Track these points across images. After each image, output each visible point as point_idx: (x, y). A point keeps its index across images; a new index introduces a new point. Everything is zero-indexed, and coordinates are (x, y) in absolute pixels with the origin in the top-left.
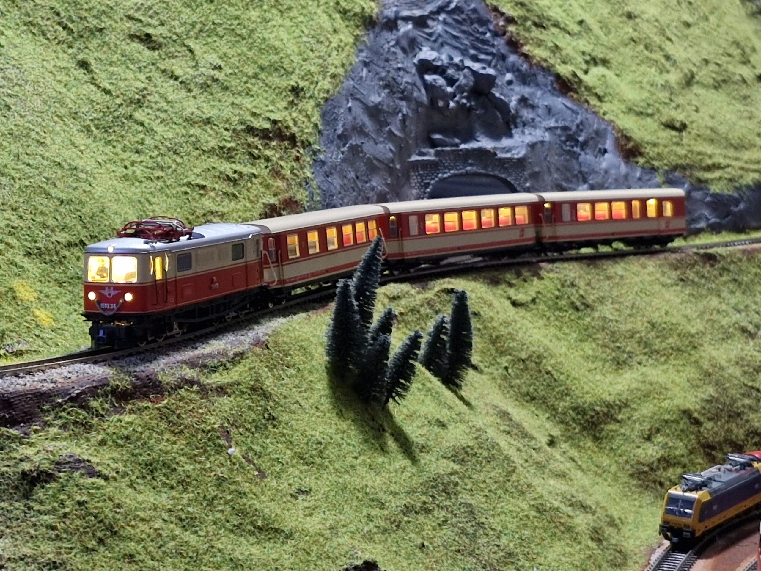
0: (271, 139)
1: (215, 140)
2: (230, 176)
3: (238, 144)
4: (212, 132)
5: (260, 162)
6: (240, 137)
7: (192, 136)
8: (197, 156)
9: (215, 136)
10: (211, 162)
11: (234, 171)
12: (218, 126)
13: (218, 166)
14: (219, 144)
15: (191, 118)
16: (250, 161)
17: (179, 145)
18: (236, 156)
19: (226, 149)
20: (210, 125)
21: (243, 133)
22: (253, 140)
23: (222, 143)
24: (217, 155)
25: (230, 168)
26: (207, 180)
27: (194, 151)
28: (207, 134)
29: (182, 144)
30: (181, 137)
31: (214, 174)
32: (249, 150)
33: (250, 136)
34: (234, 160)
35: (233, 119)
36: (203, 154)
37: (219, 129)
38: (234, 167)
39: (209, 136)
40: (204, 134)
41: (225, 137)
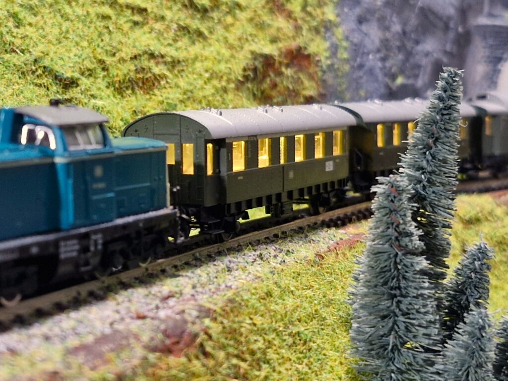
2: (195, 1)
26: (150, 1)
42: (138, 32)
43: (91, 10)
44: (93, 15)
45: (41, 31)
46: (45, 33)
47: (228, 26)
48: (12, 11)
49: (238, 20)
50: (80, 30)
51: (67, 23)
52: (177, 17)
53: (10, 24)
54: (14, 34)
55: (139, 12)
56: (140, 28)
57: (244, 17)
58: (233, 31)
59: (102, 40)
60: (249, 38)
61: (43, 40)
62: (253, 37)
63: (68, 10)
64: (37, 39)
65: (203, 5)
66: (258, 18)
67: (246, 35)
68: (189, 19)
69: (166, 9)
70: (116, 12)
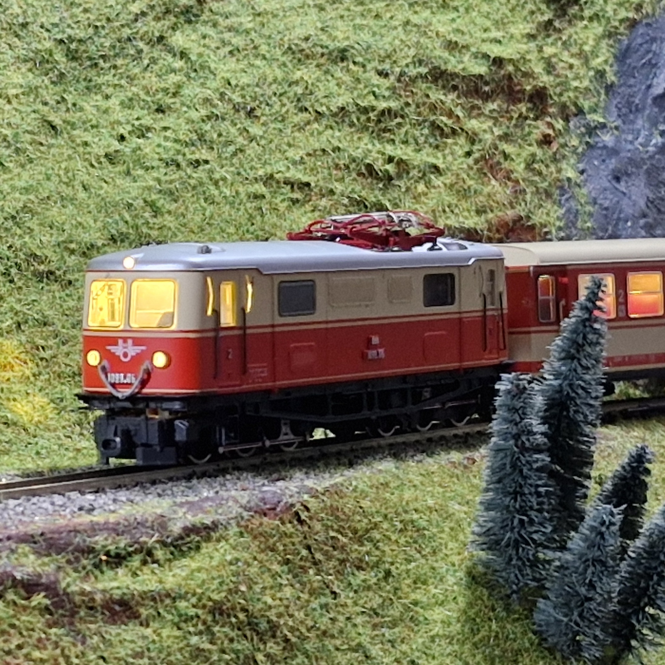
1: (352, 93)
2: (375, 167)
3: (408, 104)
4: (347, 78)
5: (456, 144)
6: (414, 90)
7: (297, 83)
8: (302, 124)
9: (353, 85)
10: (333, 137)
11: (387, 157)
12: (364, 66)
13: (349, 146)
14: (359, 102)
15: (300, 48)
16: (431, 140)
17: (261, 99)
18: (399, 129)
19: (376, 113)
20: (345, 64)
21: (423, 82)
22: (443, 98)
23: (366, 101)
24: (352, 125)
25: (379, 152)
26: (315, 172)
27: (296, 114)
28: (334, 82)
29: (270, 98)
30: (271, 84)
31: (337, 161)
32: (432, 118)
33: (437, 90)
34: (392, 137)
35: (403, 54)
36: (316, 120)
37: (365, 72)
38: (389, 150)
39: (338, 85)
40: (328, 81)
41: (375, 89)
42: (297, 212)
43: (241, 189)
44: (243, 196)
45: (181, 218)
46: (185, 221)
47: (419, 195)
48: (149, 199)
49: (434, 187)
50: (227, 214)
51: (212, 206)
52: (350, 189)
53: (147, 215)
54: (151, 225)
55: (299, 188)
56: (301, 207)
57: (442, 182)
58: (426, 201)
59: (253, 224)
60: (447, 209)
61: (183, 229)
62: (453, 208)
63: (213, 191)
64: (176, 228)
65: (387, 171)
66: (461, 183)
67: (443, 205)
68: (366, 190)
69: (336, 181)
70: (272, 189)
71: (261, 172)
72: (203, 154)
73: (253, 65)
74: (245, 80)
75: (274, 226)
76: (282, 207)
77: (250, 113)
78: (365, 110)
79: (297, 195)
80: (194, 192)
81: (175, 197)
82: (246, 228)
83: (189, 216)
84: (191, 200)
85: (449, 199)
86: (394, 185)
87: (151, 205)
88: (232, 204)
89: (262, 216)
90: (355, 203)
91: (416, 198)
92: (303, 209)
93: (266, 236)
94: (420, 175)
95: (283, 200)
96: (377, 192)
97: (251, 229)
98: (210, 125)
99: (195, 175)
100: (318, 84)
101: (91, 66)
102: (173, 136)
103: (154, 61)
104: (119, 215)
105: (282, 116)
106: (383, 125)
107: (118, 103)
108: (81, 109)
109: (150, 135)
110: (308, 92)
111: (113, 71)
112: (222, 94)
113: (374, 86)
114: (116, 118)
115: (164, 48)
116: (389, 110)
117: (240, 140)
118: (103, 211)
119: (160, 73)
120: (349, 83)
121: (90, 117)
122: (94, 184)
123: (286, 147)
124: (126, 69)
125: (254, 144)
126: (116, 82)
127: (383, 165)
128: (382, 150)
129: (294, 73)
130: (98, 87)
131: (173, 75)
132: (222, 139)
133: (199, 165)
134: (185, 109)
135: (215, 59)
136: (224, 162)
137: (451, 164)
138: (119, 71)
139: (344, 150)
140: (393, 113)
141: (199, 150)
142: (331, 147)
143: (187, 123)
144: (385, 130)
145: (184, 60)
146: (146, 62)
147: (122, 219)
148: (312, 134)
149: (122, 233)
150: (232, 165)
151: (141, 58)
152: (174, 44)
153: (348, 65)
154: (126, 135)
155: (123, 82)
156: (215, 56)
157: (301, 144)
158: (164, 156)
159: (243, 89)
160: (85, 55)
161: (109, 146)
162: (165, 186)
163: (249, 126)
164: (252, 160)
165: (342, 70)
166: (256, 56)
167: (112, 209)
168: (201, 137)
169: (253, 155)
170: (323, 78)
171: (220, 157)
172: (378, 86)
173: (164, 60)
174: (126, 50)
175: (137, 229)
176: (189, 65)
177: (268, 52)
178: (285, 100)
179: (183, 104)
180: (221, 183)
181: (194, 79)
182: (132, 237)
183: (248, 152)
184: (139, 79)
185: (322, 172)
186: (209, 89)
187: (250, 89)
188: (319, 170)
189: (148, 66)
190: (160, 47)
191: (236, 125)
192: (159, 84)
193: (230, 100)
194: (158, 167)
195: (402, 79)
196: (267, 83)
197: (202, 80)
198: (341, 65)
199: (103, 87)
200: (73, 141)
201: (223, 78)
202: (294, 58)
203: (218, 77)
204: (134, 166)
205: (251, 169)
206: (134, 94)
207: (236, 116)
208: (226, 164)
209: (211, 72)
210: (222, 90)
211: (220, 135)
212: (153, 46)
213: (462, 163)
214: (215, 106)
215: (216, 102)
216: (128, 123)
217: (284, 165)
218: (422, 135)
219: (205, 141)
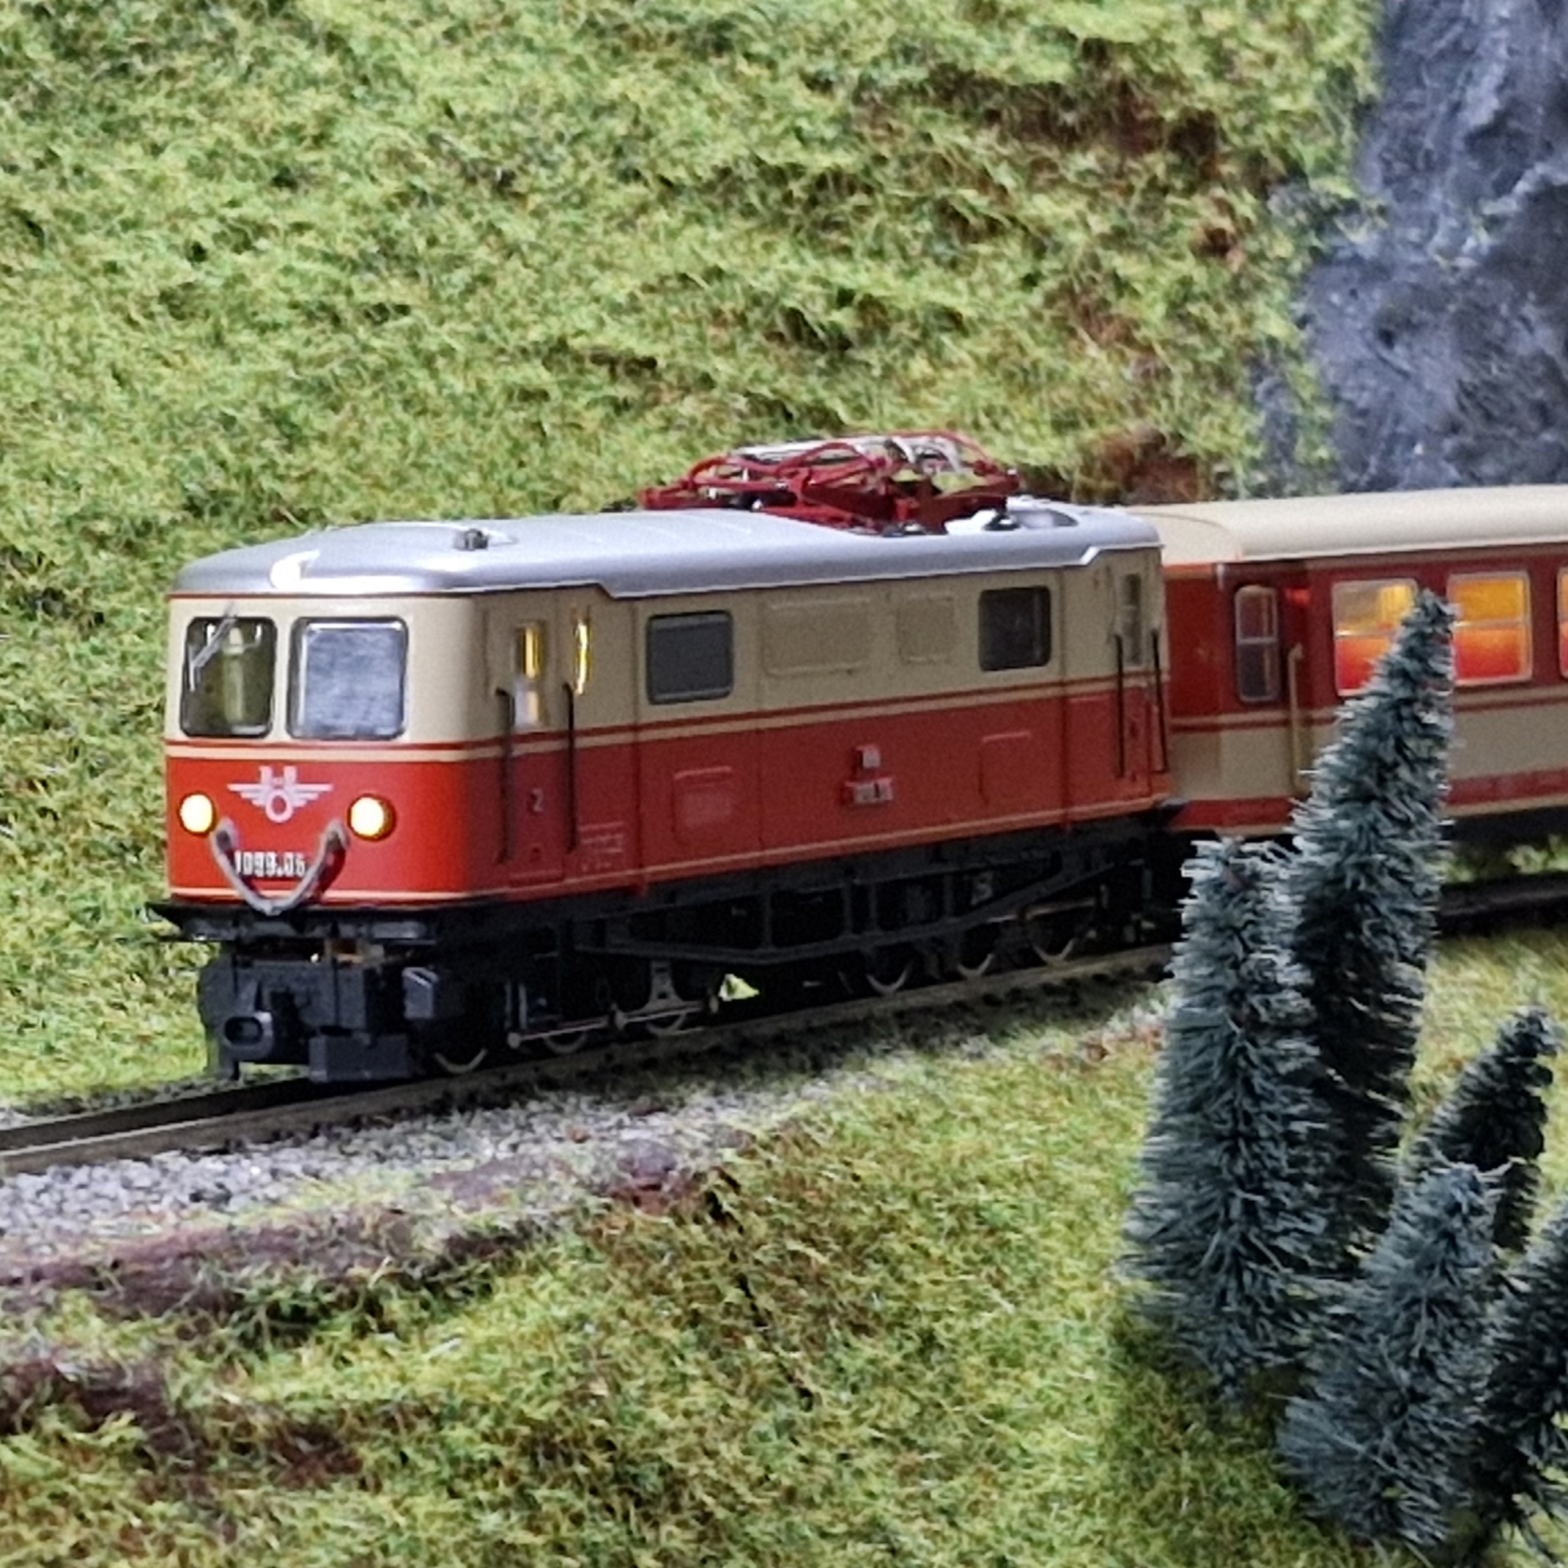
0: (1071, 139)
1: (745, 131)
2: (808, 317)
3: (880, 160)
4: (733, 96)
5: (997, 257)
6: (895, 124)
7: (611, 108)
8: (629, 211)
9: (748, 113)
10: (704, 243)
11: (835, 292)
12: (771, 64)
13: (745, 266)
14: (764, 155)
15: (618, 22)
16: (939, 248)
17: (529, 151)
18: (861, 221)
19: (804, 181)
20: (725, 60)
21: (914, 104)
22: (964, 141)
23: (780, 152)
24: (749, 211)
25: (815, 280)
26: (665, 332)
27: (612, 187)
28: (703, 105)
29: (549, 147)
30: (548, 113)
31: (716, 302)
32: (942, 192)
33: (950, 123)
34: (845, 241)
35: (864, 34)
36: (662, 200)
37: (774, 79)
38: (842, 274)
39: (711, 112)
40: (686, 102)
41: (803, 123)
42: (627, 433)
43: (489, 377)
44: (495, 392)
45: (351, 452)
46: (359, 458)
47: (916, 385)
48: (272, 406)
49: (950, 365)
50: (458, 437)
51: (422, 420)
52: (749, 372)
53: (269, 444)
54: (281, 470)
55: (630, 372)
56: (634, 419)
57: (970, 353)
58: (933, 400)
59: (521, 464)
60: (984, 421)
61: (356, 479)
62: (997, 417)
63: (425, 384)
64: (340, 476)
65: (834, 326)
66: (1014, 354)
67: (974, 410)
68: (788, 375)
69: (717, 352)
70: (563, 377)
71: (535, 334)
72: (396, 290)
73: (501, 66)
74: (488, 102)
75: (575, 467)
76: (592, 419)
77: (503, 187)
78: (779, 176)
79: (625, 390)
80: (377, 387)
81: (332, 399)
82: (505, 474)
83: (369, 446)
84: (371, 406)
85: (988, 392)
86: (853, 362)
87: (280, 419)
88: (470, 414)
89: (544, 440)
90: (763, 409)
91: (909, 393)
92: (639, 427)
93: (555, 493)
94: (916, 335)
95: (591, 405)
96: (813, 379)
97: (520, 476)
98: (406, 215)
99: (376, 343)
100: (664, 110)
101: (112, 72)
102: (320, 245)
103: (264, 57)
104: (206, 445)
105: (579, 192)
106: (821, 212)
107: (183, 164)
108: (95, 182)
109: (262, 243)
110: (640, 131)
111: (166, 85)
112: (433, 140)
113: (798, 115)
114: (181, 203)
115: (285, 24)
116: (837, 175)
117: (483, 255)
118: (166, 435)
119: (280, 88)
120: (739, 107)
121: (120, 200)
122: (139, 367)
123: (592, 271)
124: (199, 81)
125: (515, 263)
126: (176, 112)
127: (827, 312)
128: (823, 274)
129: (604, 85)
130: (133, 124)
131: (311, 92)
132: (437, 252)
133: (385, 319)
134: (344, 177)
135: (413, 51)
136: (446, 309)
137: (990, 306)
138: (182, 84)
139: (734, 277)
140: (844, 181)
141: (383, 279)
142: (700, 268)
143: (353, 213)
144: (829, 224)
145: (335, 57)
146: (245, 59)
147: (212, 455)
148: (654, 237)
149: (214, 493)
150: (466, 316)
151: (231, 50)
152: (310, 15)
153: (733, 63)
154: (207, 244)
155: (192, 112)
156: (413, 42)
157: (629, 263)
158: (302, 297)
159: (483, 125)
160: (98, 45)
161: (168, 273)
162: (309, 372)
163: (502, 219)
164: (513, 304)
165: (718, 74)
166: (512, 42)
167: (188, 431)
168: (388, 247)
169: (514, 291)
170: (674, 97)
171: (434, 296)
172: (808, 115)
173: (290, 54)
174: (194, 33)
175: (249, 481)
176: (350, 66)
177: (539, 31)
178: (587, 155)
179: (339, 165)
180: (440, 363)
181: (363, 101)
182: (238, 502)
183: (501, 284)
184: (228, 103)
185: (684, 333)
186: (402, 126)
187: (499, 127)
188: (676, 325)
189: (250, 69)
190: (276, 23)
191: (468, 215)
192: (278, 117)
193: (454, 155)
194: (289, 325)
195: (865, 96)
196: (541, 111)
197: (382, 105)
198: (715, 61)
199: (145, 125)
200: (81, 263)
201: (434, 99)
202: (603, 47)
203: (421, 98)
204: (233, 322)
205: (512, 325)
206: (219, 141)
207: (469, 194)
208: (451, 316)
209: (405, 84)
210: (433, 129)
211: (432, 242)
212: (259, 21)
213: (1015, 305)
214: (418, 170)
215: (421, 158)
216: (211, 213)
217: (591, 316)
218: (916, 235)
219: (397, 258)
